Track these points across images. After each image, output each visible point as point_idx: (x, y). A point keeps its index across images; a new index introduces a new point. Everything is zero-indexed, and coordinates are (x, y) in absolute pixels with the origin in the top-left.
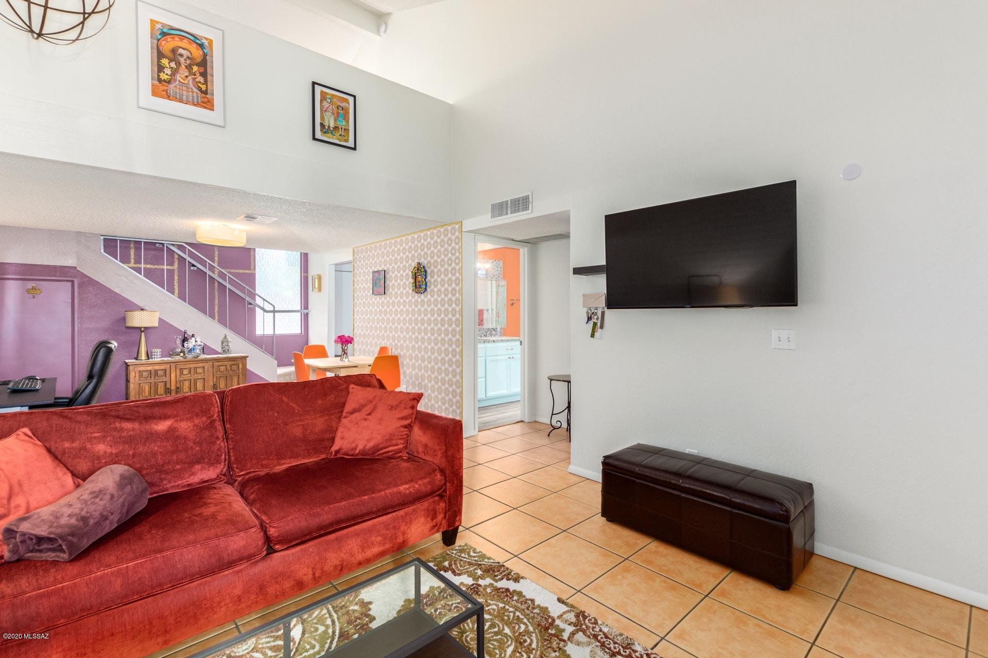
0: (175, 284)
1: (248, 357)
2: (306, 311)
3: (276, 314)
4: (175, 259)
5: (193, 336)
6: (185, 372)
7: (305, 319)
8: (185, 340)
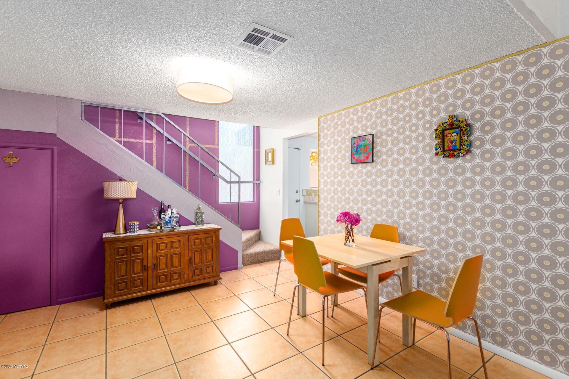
0: (154, 157)
1: (221, 229)
2: (258, 182)
3: (241, 184)
4: (154, 134)
5: (169, 207)
6: (162, 247)
7: (257, 189)
8: (162, 211)
